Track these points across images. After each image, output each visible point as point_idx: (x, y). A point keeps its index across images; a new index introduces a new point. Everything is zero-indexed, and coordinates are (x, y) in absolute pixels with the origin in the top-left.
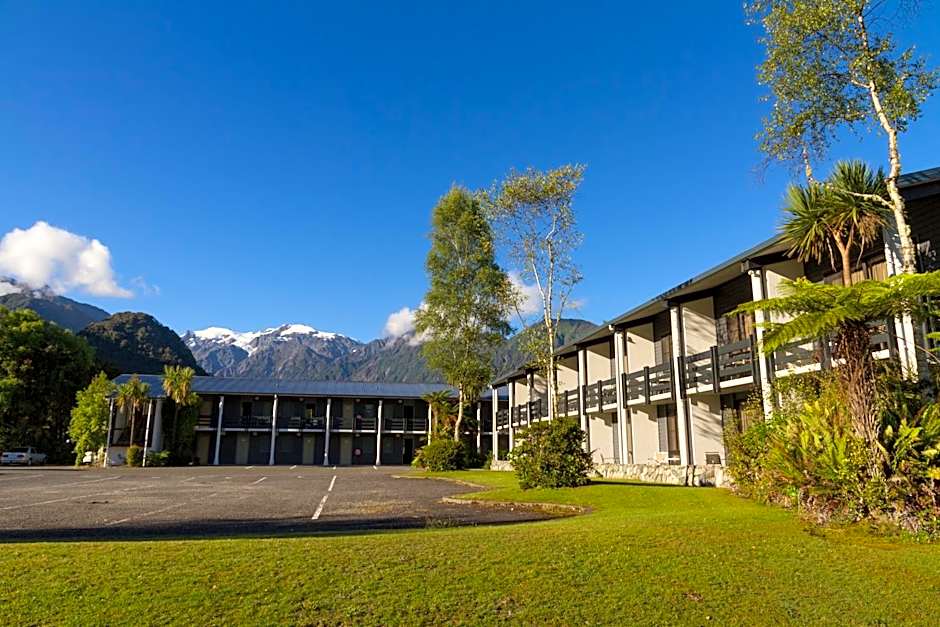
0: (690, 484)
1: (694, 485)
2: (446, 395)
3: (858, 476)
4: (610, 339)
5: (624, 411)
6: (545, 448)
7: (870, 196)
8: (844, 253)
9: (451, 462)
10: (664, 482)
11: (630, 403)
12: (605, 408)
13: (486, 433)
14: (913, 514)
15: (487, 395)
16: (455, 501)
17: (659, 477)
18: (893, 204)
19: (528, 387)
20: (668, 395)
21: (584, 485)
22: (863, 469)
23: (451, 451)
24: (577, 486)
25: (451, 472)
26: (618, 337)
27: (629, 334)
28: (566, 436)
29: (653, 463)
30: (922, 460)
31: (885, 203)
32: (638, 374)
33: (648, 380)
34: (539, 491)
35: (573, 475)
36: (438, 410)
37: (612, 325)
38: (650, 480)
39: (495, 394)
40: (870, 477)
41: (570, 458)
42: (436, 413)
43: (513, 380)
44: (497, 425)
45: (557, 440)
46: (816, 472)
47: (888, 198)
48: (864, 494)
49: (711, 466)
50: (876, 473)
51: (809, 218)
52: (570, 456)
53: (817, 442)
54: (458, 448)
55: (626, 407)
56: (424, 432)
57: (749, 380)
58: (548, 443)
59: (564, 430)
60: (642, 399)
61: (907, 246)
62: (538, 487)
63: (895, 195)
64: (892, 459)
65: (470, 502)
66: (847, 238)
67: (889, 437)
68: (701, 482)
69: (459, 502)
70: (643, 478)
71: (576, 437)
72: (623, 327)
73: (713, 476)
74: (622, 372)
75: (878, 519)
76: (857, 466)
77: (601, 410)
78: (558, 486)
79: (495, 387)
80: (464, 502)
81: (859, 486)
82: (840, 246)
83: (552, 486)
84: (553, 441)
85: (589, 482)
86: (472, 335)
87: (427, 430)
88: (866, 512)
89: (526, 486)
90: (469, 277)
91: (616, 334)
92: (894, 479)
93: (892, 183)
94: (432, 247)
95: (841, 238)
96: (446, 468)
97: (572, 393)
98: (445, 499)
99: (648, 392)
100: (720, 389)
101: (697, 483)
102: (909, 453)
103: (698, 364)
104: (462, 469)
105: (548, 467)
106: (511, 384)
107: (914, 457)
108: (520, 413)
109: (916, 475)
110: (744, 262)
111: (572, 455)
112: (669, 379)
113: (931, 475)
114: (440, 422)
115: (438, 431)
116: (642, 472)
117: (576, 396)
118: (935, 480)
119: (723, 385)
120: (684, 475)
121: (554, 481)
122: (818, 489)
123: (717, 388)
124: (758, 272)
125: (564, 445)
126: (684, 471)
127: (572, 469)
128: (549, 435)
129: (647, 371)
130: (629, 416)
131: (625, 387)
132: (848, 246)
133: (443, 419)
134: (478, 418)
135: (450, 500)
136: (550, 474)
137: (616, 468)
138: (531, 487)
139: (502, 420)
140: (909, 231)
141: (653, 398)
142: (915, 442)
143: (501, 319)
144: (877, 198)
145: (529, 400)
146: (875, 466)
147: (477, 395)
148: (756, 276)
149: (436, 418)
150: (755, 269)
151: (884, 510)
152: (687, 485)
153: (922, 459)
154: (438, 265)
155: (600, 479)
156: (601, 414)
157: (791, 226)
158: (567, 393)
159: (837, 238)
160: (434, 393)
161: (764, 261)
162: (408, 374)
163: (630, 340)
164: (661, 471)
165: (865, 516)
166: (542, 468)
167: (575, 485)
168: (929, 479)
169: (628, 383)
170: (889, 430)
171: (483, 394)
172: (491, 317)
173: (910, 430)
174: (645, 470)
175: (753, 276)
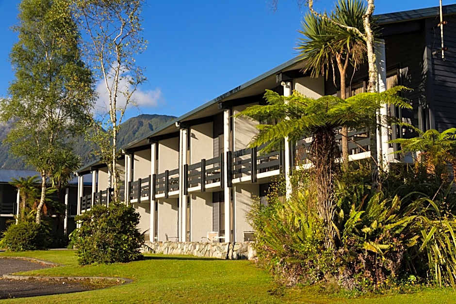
0: (230, 258)
1: (233, 259)
2: (35, 181)
3: (317, 249)
4: (177, 134)
5: (184, 197)
6: (102, 228)
7: (351, 28)
8: (342, 73)
9: (32, 242)
10: (211, 257)
11: (190, 190)
12: (170, 194)
13: (72, 216)
14: (351, 277)
15: (74, 181)
16: (13, 277)
17: (207, 253)
18: (366, 36)
19: (109, 174)
20: (218, 184)
21: (136, 260)
22: (322, 243)
23: (31, 232)
24: (129, 261)
25: (30, 252)
26: (183, 133)
27: (192, 131)
28: (121, 218)
29: (205, 241)
30: (361, 236)
31: (361, 35)
32: (197, 165)
33: (204, 170)
34: (95, 266)
35: (126, 252)
36: (26, 194)
37: (178, 122)
38: (200, 255)
39: (80, 180)
40: (324, 249)
41: (124, 237)
42: (24, 198)
43: (97, 168)
44: (81, 209)
45: (114, 221)
46: (291, 246)
47: (363, 31)
48: (321, 262)
49: (246, 242)
50: (330, 246)
51: (319, 42)
52: (124, 235)
53: (296, 222)
54: (38, 229)
55: (186, 193)
56: (11, 215)
57: (277, 172)
58: (104, 225)
59: (120, 213)
60: (199, 188)
61: (373, 70)
62: (95, 263)
63: (368, 30)
64: (341, 235)
65: (27, 278)
66: (345, 61)
67: (341, 218)
68: (238, 255)
69: (17, 278)
70: (196, 254)
71: (130, 219)
72: (187, 124)
73: (247, 251)
74: (184, 163)
75: (329, 281)
76: (317, 240)
77: (167, 196)
78: (112, 262)
79: (81, 174)
80: (21, 278)
81: (318, 255)
82: (340, 66)
83: (106, 262)
84: (110, 223)
85: (142, 258)
86: (55, 126)
87: (15, 213)
88: (322, 275)
89: (84, 262)
90: (54, 71)
91: (181, 130)
92: (341, 250)
93: (367, 19)
94: (19, 40)
95: (341, 60)
96: (26, 248)
97: (145, 180)
98: (5, 276)
99: (204, 181)
100: (256, 179)
101: (235, 256)
102: (354, 231)
103: (243, 158)
104: (41, 249)
105: (103, 245)
106: (94, 172)
107: (356, 233)
108: (101, 198)
109: (357, 247)
110: (279, 74)
111: (126, 234)
112: (219, 170)
113: (365, 247)
114: (27, 205)
115: (25, 214)
116: (195, 248)
117: (147, 184)
118: (368, 251)
119: (260, 176)
120: (226, 250)
121: (108, 257)
122: (292, 259)
123: (254, 179)
124: (289, 84)
125: (118, 226)
126: (227, 246)
127: (125, 247)
128: (107, 217)
129: (204, 163)
130: (188, 201)
131: (186, 176)
132: (345, 67)
133: (30, 203)
134: (66, 203)
135: (9, 277)
136: (105, 252)
137: (175, 245)
138: (88, 263)
139: (85, 204)
140: (375, 58)
141: (207, 186)
142: (358, 222)
143: (85, 112)
144: (356, 30)
145: (108, 186)
146: (330, 240)
147: (65, 181)
148: (287, 87)
149: (24, 202)
150: (286, 81)
151: (333, 274)
152: (227, 258)
153: (362, 234)
154: (23, 57)
155: (153, 255)
156: (167, 199)
157: (307, 47)
158: (141, 181)
159: (338, 60)
160: (22, 179)
161: (292, 75)
162: (7, 161)
163: (194, 136)
164: (209, 247)
165: (320, 279)
166: (98, 246)
167: (127, 260)
168: (364, 250)
169: (189, 173)
170: (342, 213)
171: (71, 181)
172: (75, 110)
173: (356, 213)
174: (197, 247)
175: (285, 86)
